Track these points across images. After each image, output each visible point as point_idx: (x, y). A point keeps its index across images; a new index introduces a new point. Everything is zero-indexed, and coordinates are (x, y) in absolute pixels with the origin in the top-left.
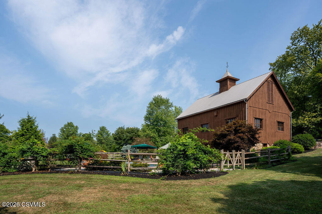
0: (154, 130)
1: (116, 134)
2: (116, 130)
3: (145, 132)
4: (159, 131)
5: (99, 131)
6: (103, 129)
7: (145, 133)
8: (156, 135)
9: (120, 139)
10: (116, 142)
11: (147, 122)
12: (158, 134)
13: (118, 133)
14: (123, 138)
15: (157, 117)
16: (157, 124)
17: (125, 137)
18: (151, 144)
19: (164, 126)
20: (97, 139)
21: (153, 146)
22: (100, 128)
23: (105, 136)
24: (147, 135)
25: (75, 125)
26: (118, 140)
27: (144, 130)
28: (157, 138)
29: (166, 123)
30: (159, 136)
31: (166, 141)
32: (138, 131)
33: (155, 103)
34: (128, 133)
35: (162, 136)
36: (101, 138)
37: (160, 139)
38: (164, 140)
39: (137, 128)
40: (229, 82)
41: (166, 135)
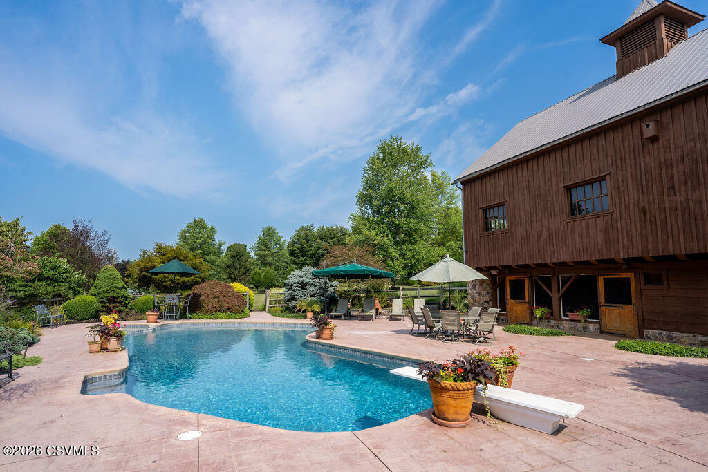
0: (383, 227)
1: (293, 243)
2: (295, 233)
3: (360, 233)
4: (395, 231)
5: (260, 238)
6: (269, 233)
7: (361, 237)
8: (387, 241)
9: (303, 253)
10: (294, 261)
11: (364, 209)
12: (394, 238)
13: (299, 240)
14: (310, 252)
15: (390, 191)
16: (389, 212)
17: (314, 250)
18: (373, 265)
19: (408, 216)
20: (256, 255)
21: (380, 271)
22: (263, 231)
23: (274, 249)
24: (363, 241)
25: (209, 225)
26: (297, 257)
27: (356, 230)
28: (391, 249)
29: (413, 207)
30: (397, 244)
31: (417, 257)
32: (344, 235)
33: (384, 157)
34: (322, 239)
35: (404, 242)
36: (265, 253)
37: (399, 252)
38: (409, 254)
39: (342, 229)
40: (663, 26)
41: (416, 241)
